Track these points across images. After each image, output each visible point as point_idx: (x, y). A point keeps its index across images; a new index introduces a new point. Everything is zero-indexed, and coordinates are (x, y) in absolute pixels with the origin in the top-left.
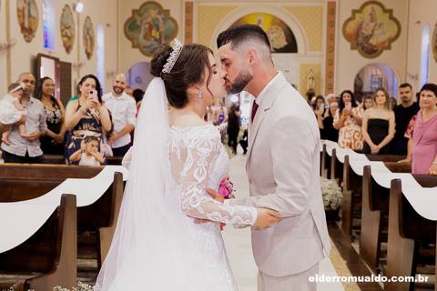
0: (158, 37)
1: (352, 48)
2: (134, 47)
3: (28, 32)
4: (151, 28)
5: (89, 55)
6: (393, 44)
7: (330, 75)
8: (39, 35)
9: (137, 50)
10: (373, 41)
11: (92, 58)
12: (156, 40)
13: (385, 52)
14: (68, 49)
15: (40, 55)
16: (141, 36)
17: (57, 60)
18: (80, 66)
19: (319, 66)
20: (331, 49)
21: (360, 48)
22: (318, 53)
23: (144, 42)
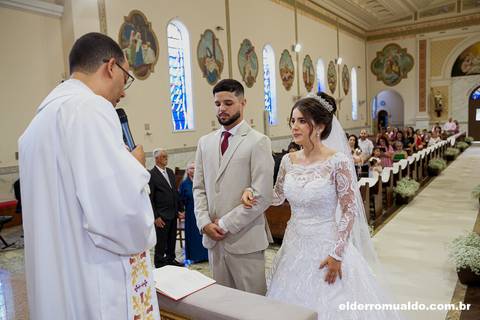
0: (397, 70)
3: (309, 86)
4: (391, 64)
5: (346, 92)
8: (315, 86)
9: (381, 82)
11: (349, 93)
12: (396, 73)
14: (333, 91)
16: (384, 71)
18: (340, 101)
23: (386, 76)
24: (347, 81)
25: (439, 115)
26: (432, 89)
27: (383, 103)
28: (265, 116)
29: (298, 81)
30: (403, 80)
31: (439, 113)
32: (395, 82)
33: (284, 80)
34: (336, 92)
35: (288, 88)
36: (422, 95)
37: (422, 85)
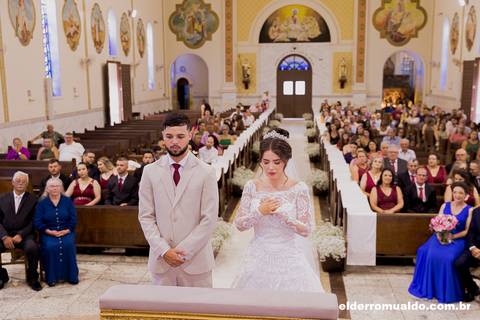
0: (200, 30)
1: (382, 37)
2: (178, 39)
3: (98, 44)
4: (193, 22)
5: (141, 53)
6: (420, 32)
7: (361, 62)
8: (106, 45)
9: (181, 43)
10: (401, 30)
11: (144, 56)
12: (198, 33)
13: (412, 40)
14: (126, 52)
15: (108, 62)
16: (185, 29)
17: (118, 63)
19: (351, 54)
20: (361, 38)
21: (389, 36)
22: (349, 42)
23: (187, 35)
24: (142, 39)
25: (247, 87)
26: (239, 56)
27: (183, 69)
28: (46, 86)
29: (86, 38)
30: (207, 42)
31: (246, 84)
32: (198, 44)
33: (69, 36)
34: (130, 53)
35: (73, 47)
36: (229, 62)
37: (229, 51)
